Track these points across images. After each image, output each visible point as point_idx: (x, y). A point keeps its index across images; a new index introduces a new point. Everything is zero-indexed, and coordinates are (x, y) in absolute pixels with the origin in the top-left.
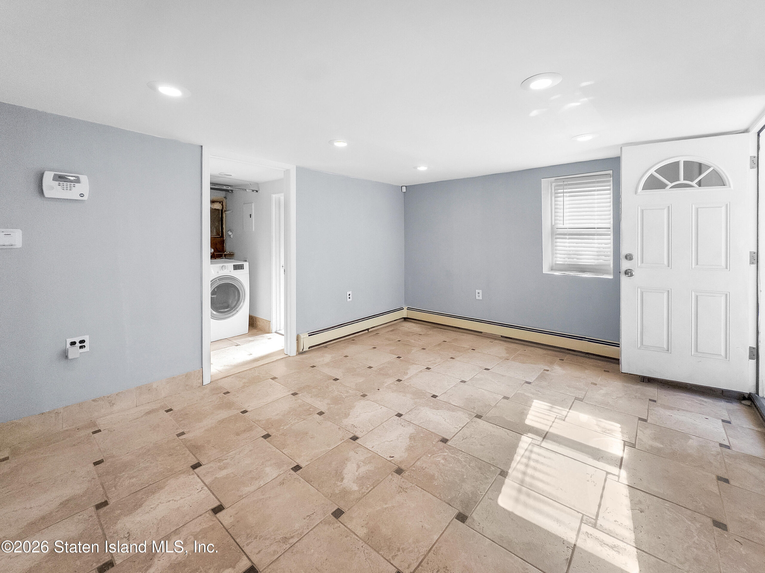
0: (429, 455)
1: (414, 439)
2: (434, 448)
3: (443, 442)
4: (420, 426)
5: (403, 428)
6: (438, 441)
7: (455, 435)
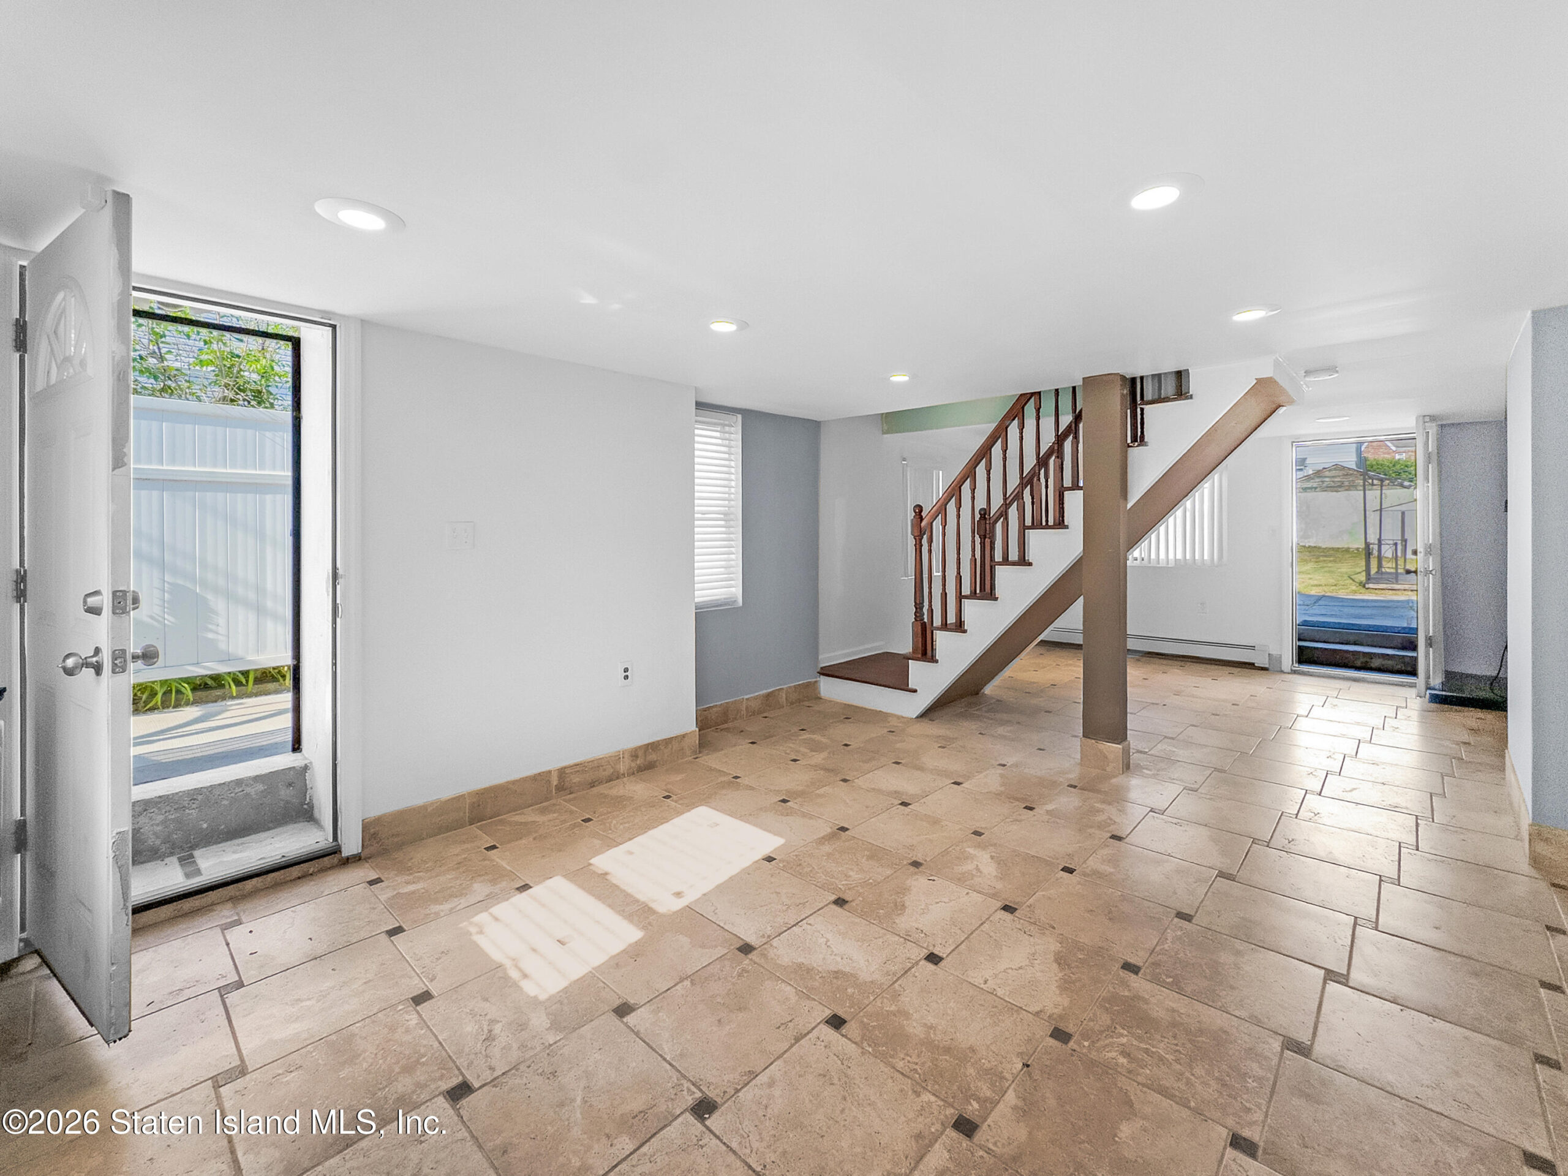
0: (871, 881)
1: (896, 905)
2: (861, 891)
3: (844, 900)
4: (884, 931)
5: (920, 926)
6: (851, 901)
7: (819, 910)
